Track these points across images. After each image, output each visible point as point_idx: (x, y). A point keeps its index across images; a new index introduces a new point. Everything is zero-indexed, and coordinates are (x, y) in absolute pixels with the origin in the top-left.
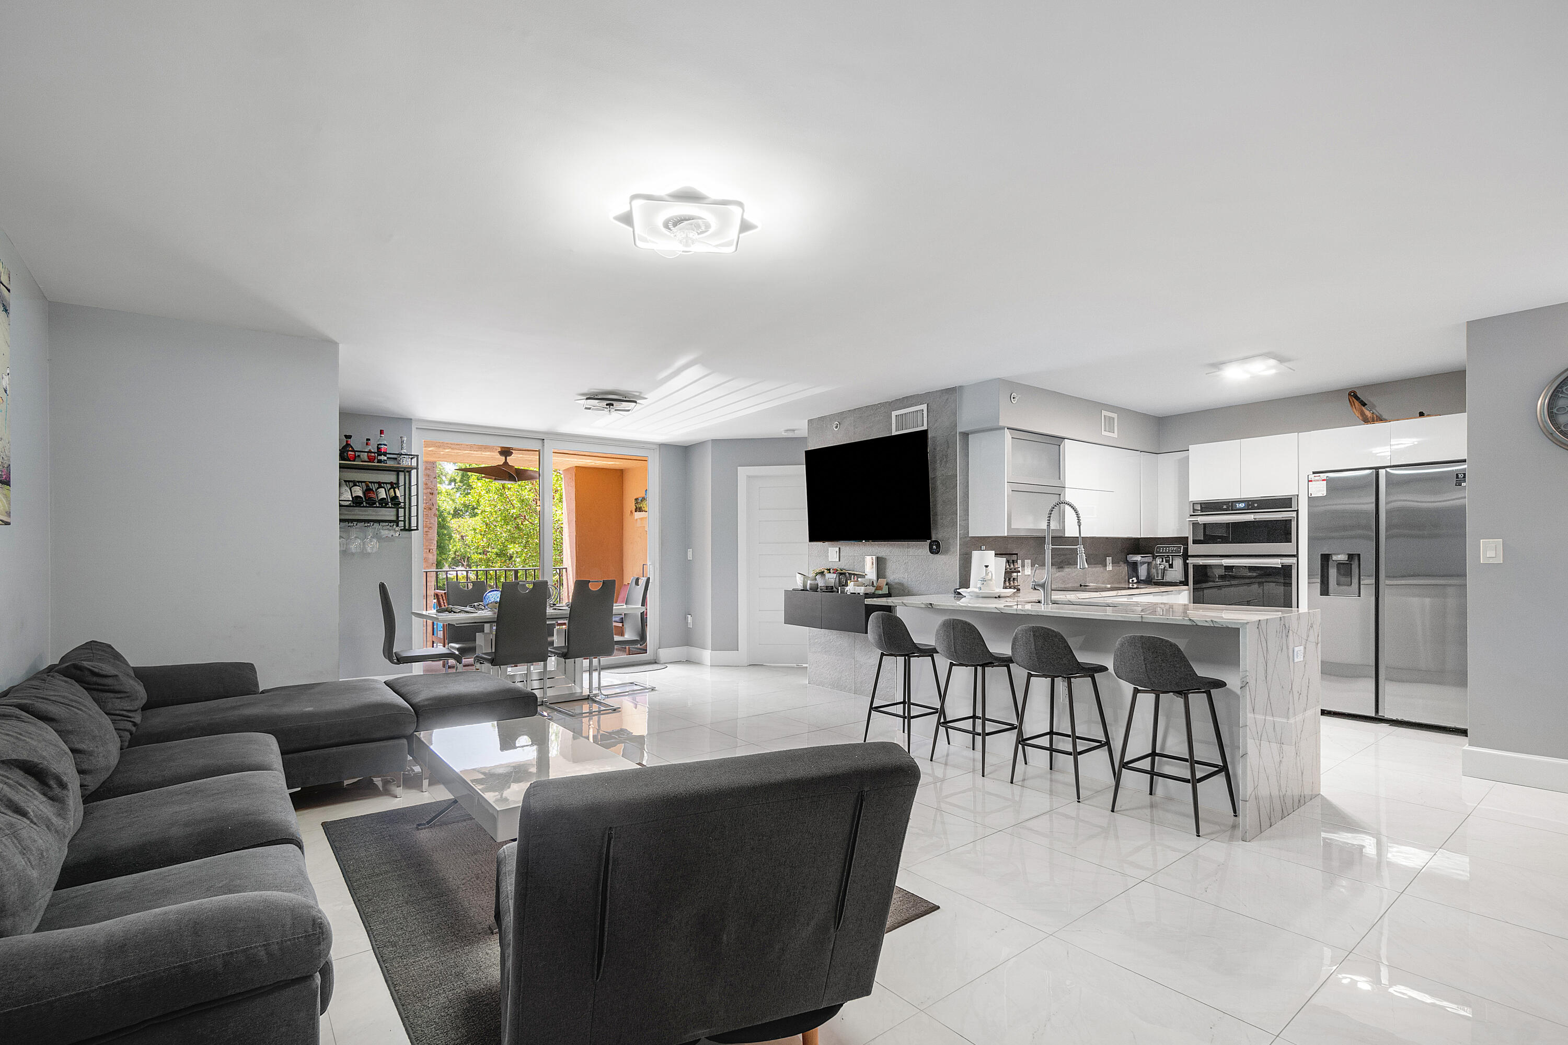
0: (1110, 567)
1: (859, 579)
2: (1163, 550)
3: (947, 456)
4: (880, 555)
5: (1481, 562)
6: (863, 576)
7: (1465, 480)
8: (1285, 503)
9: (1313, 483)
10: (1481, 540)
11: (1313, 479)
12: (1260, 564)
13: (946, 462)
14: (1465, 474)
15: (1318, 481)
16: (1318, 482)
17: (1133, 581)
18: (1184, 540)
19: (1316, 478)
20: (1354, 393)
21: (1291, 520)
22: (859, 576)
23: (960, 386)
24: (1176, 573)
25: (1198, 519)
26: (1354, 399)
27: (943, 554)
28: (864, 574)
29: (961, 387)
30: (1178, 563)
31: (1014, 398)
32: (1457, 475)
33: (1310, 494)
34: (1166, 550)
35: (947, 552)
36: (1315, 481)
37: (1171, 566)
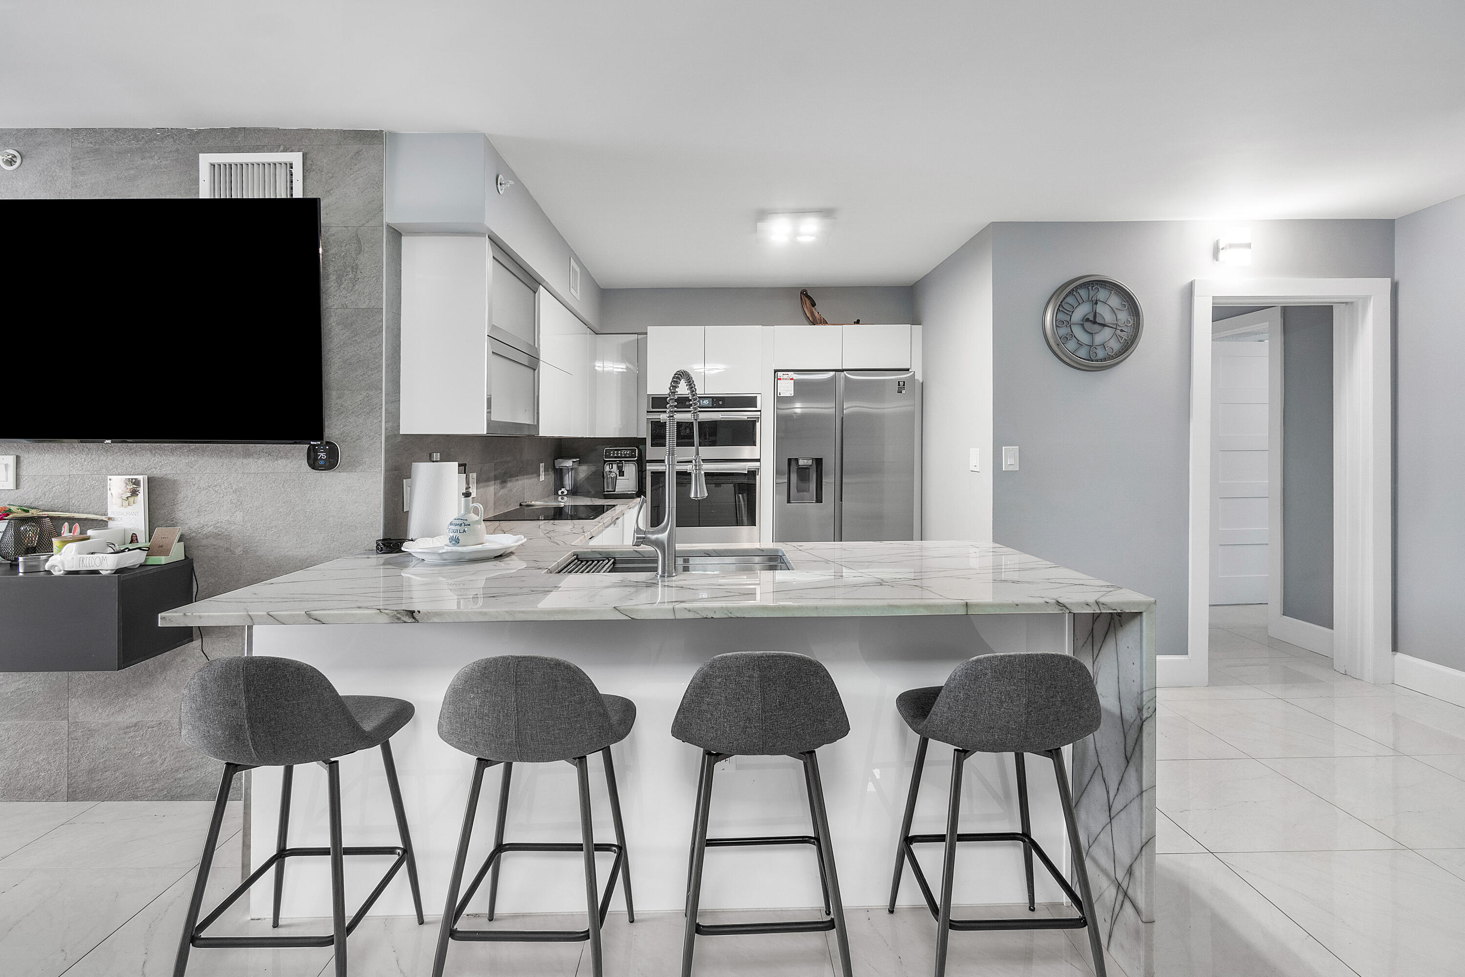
0: (542, 478)
1: (90, 532)
2: (614, 454)
3: (355, 268)
4: (157, 473)
5: (1004, 470)
6: (101, 524)
7: (904, 388)
8: (749, 402)
9: (782, 381)
10: (1003, 447)
11: (781, 377)
12: (726, 470)
13: (355, 281)
14: (904, 382)
15: (786, 379)
16: (787, 381)
17: (563, 492)
18: (639, 442)
19: (785, 377)
20: (806, 291)
21: (755, 421)
22: (87, 523)
23: (390, 133)
24: (627, 482)
25: (661, 417)
26: (805, 297)
27: (344, 470)
28: (104, 518)
29: (393, 135)
30: (630, 470)
31: (501, 184)
32: (899, 382)
33: (778, 394)
34: (617, 454)
35: (353, 465)
36: (783, 379)
37: (622, 473)
